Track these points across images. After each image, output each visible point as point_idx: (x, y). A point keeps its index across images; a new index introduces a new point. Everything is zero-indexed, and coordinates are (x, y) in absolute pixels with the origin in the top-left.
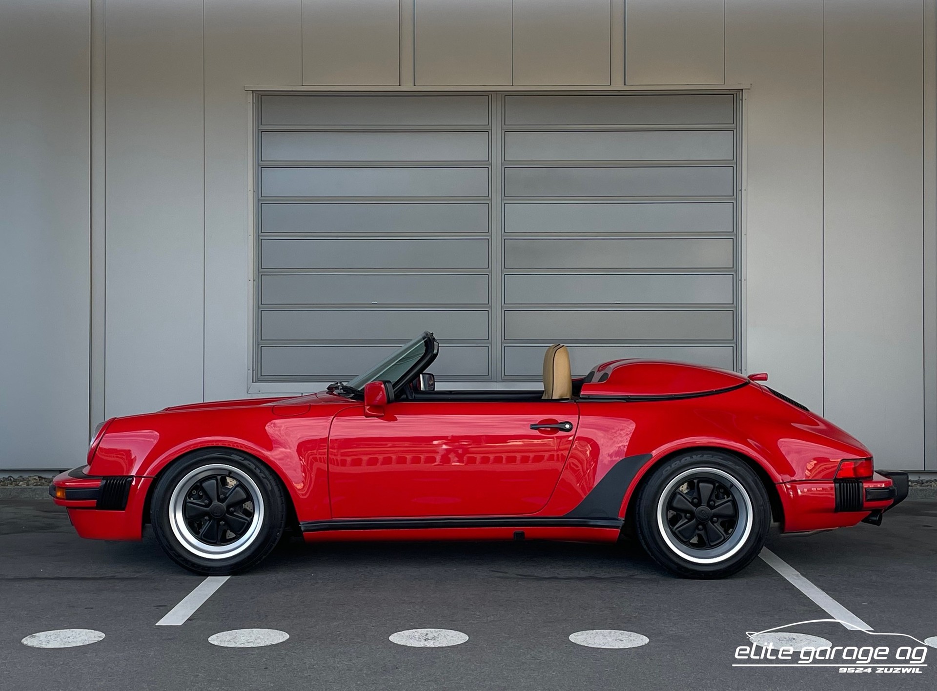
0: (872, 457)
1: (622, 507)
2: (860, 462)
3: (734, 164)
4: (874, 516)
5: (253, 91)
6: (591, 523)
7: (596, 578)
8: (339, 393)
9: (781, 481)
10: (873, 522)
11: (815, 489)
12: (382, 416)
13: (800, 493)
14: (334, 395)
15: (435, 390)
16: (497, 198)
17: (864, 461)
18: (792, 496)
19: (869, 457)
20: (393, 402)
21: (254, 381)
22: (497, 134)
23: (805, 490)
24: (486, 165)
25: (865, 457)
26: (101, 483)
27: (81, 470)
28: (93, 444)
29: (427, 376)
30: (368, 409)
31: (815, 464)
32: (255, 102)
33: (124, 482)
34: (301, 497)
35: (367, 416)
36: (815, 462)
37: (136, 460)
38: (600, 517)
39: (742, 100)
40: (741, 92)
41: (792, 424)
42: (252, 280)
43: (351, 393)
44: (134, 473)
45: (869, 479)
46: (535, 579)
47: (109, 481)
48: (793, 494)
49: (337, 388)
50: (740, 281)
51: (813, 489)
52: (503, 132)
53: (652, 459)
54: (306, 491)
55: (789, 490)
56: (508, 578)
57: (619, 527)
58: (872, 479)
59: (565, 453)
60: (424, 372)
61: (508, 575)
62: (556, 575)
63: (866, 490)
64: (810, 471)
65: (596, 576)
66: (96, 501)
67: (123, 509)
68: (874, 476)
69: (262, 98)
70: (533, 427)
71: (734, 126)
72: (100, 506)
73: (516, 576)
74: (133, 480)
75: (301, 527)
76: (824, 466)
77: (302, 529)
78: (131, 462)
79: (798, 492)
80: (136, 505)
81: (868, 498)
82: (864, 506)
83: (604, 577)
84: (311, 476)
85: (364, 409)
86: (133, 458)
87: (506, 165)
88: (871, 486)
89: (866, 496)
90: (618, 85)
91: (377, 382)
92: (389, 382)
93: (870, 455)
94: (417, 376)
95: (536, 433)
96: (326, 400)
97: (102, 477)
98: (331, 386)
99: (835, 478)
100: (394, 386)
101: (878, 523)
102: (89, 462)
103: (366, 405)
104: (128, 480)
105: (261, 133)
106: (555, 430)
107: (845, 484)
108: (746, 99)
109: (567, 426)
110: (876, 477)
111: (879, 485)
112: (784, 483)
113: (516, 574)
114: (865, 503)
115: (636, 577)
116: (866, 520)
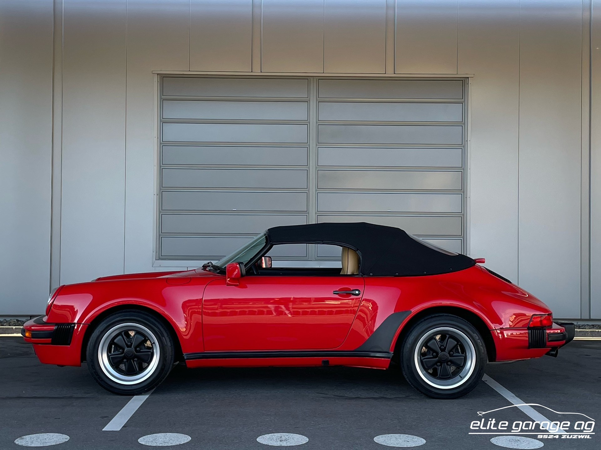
0: (552, 313)
1: (392, 345)
2: (544, 317)
3: (463, 124)
4: (553, 351)
5: (158, 74)
6: (372, 355)
7: (386, 398)
8: (210, 270)
9: (494, 329)
10: (552, 355)
11: (516, 334)
12: (238, 285)
13: (506, 336)
14: (207, 271)
15: (272, 267)
16: (313, 144)
17: (547, 315)
18: (501, 338)
19: (550, 313)
20: (244, 276)
21: (157, 259)
22: (313, 104)
23: (509, 334)
24: (306, 123)
25: (547, 313)
26: (55, 328)
27: (41, 318)
28: (49, 301)
29: (267, 258)
30: (228, 281)
31: (515, 318)
32: (159, 81)
33: (69, 327)
34: (185, 337)
35: (228, 285)
36: (515, 316)
37: (77, 312)
38: (378, 351)
39: (468, 84)
40: (467, 79)
41: (502, 292)
42: (156, 195)
43: (217, 270)
44: (76, 321)
45: (550, 328)
46: (346, 398)
47: (59, 327)
48: (501, 337)
49: (209, 266)
50: (466, 199)
51: (514, 334)
52: (317, 102)
53: (412, 314)
54: (187, 333)
55: (499, 334)
56: (329, 398)
57: (390, 357)
58: (552, 327)
59: (356, 309)
60: (265, 256)
61: (328, 396)
62: (359, 396)
63: (548, 334)
64: (512, 322)
65: (385, 396)
66: (51, 339)
67: (69, 345)
68: (553, 325)
69: (163, 78)
70: (335, 292)
71: (463, 100)
72: (53, 343)
73: (333, 396)
74: (75, 326)
75: (184, 357)
76: (521, 319)
77: (185, 358)
78: (74, 313)
79: (504, 336)
80: (77, 341)
81: (549, 340)
82: (547, 344)
83: (390, 397)
84: (190, 323)
85: (226, 280)
86: (75, 310)
87: (320, 123)
88: (552, 332)
89: (548, 339)
90: (390, 74)
91: (234, 263)
92: (242, 263)
93: (550, 312)
94: (261, 258)
95: (337, 296)
96: (200, 274)
97: (55, 324)
98: (205, 265)
99: (529, 327)
100: (245, 266)
101: (555, 355)
102: (47, 314)
103: (227, 277)
104: (72, 325)
105: (163, 100)
106: (349, 295)
107: (535, 331)
108: (470, 84)
109: (357, 292)
110: (554, 326)
111: (556, 331)
112: (496, 330)
113: (334, 395)
114: (547, 343)
115: (411, 397)
116: (548, 354)
